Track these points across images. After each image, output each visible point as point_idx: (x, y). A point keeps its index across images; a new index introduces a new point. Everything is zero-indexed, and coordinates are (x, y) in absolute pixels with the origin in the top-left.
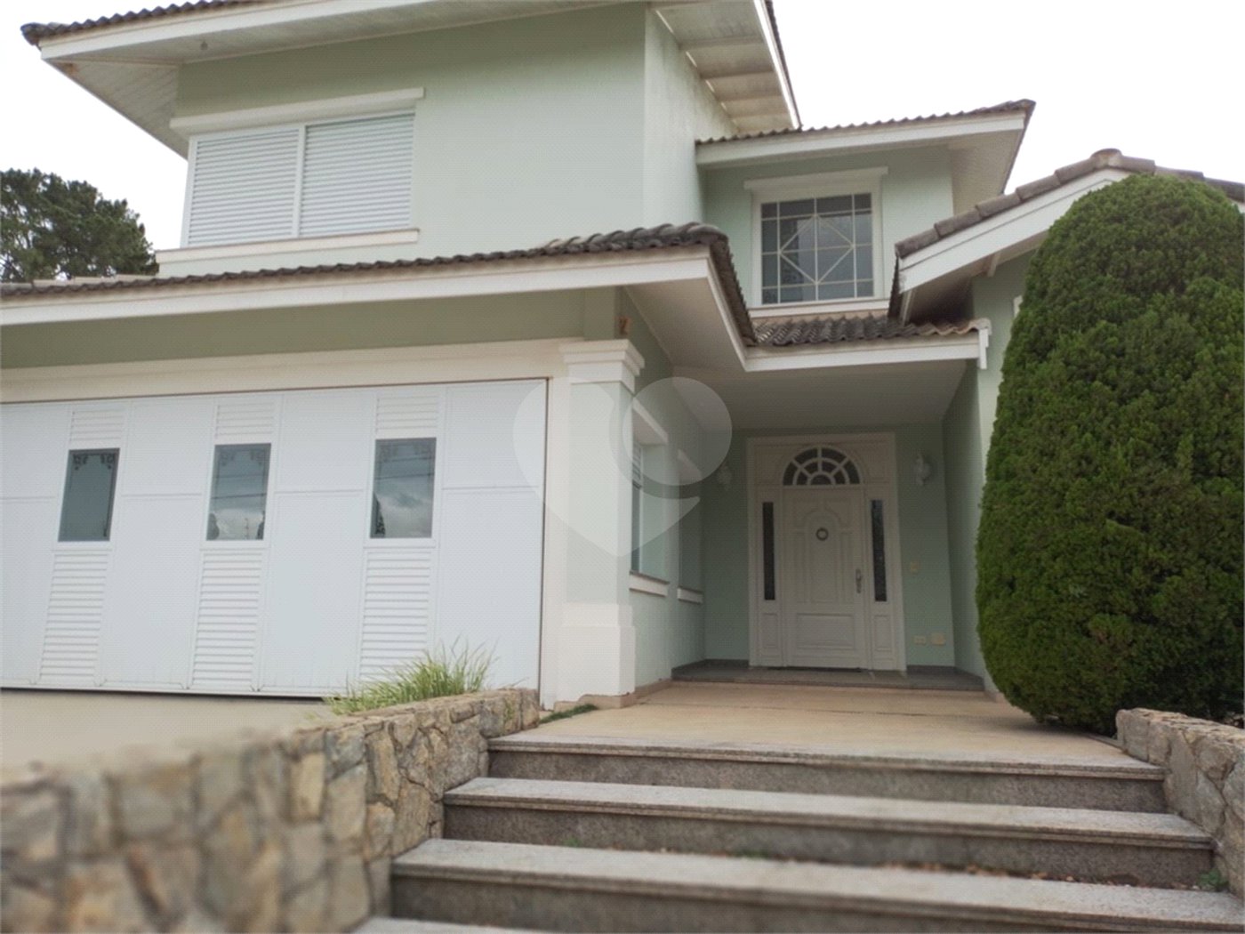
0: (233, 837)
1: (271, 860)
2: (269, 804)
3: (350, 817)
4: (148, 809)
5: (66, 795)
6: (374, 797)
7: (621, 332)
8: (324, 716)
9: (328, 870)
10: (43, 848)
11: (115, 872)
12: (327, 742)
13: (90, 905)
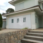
0: (17, 35)
1: (19, 36)
2: (19, 33)
3: (22, 34)
4: (14, 33)
5: (10, 33)
6: (23, 33)
7: (34, 11)
8: (21, 30)
9: (21, 36)
10: (10, 35)
11: (12, 36)
12: (21, 31)
13: (12, 37)
